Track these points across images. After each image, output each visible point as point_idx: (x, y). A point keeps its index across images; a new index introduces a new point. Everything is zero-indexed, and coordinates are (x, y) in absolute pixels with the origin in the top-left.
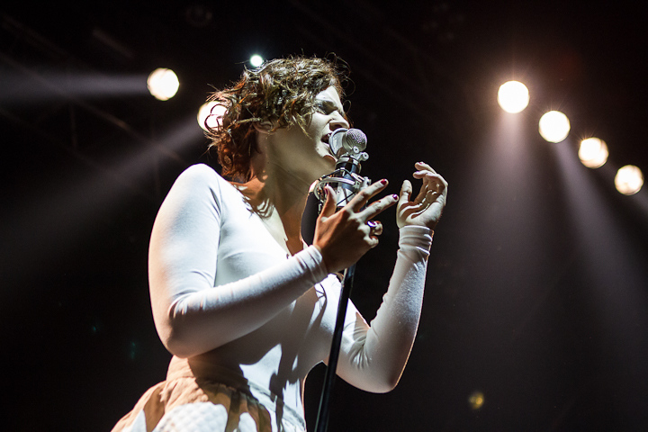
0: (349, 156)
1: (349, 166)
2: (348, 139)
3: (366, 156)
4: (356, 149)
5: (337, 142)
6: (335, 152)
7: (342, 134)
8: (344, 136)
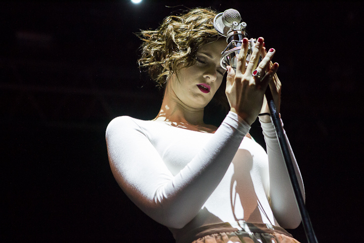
0: (233, 31)
1: (236, 37)
2: (226, 19)
3: (244, 24)
4: (235, 23)
5: (220, 25)
6: (222, 32)
7: (221, 17)
8: (223, 19)
